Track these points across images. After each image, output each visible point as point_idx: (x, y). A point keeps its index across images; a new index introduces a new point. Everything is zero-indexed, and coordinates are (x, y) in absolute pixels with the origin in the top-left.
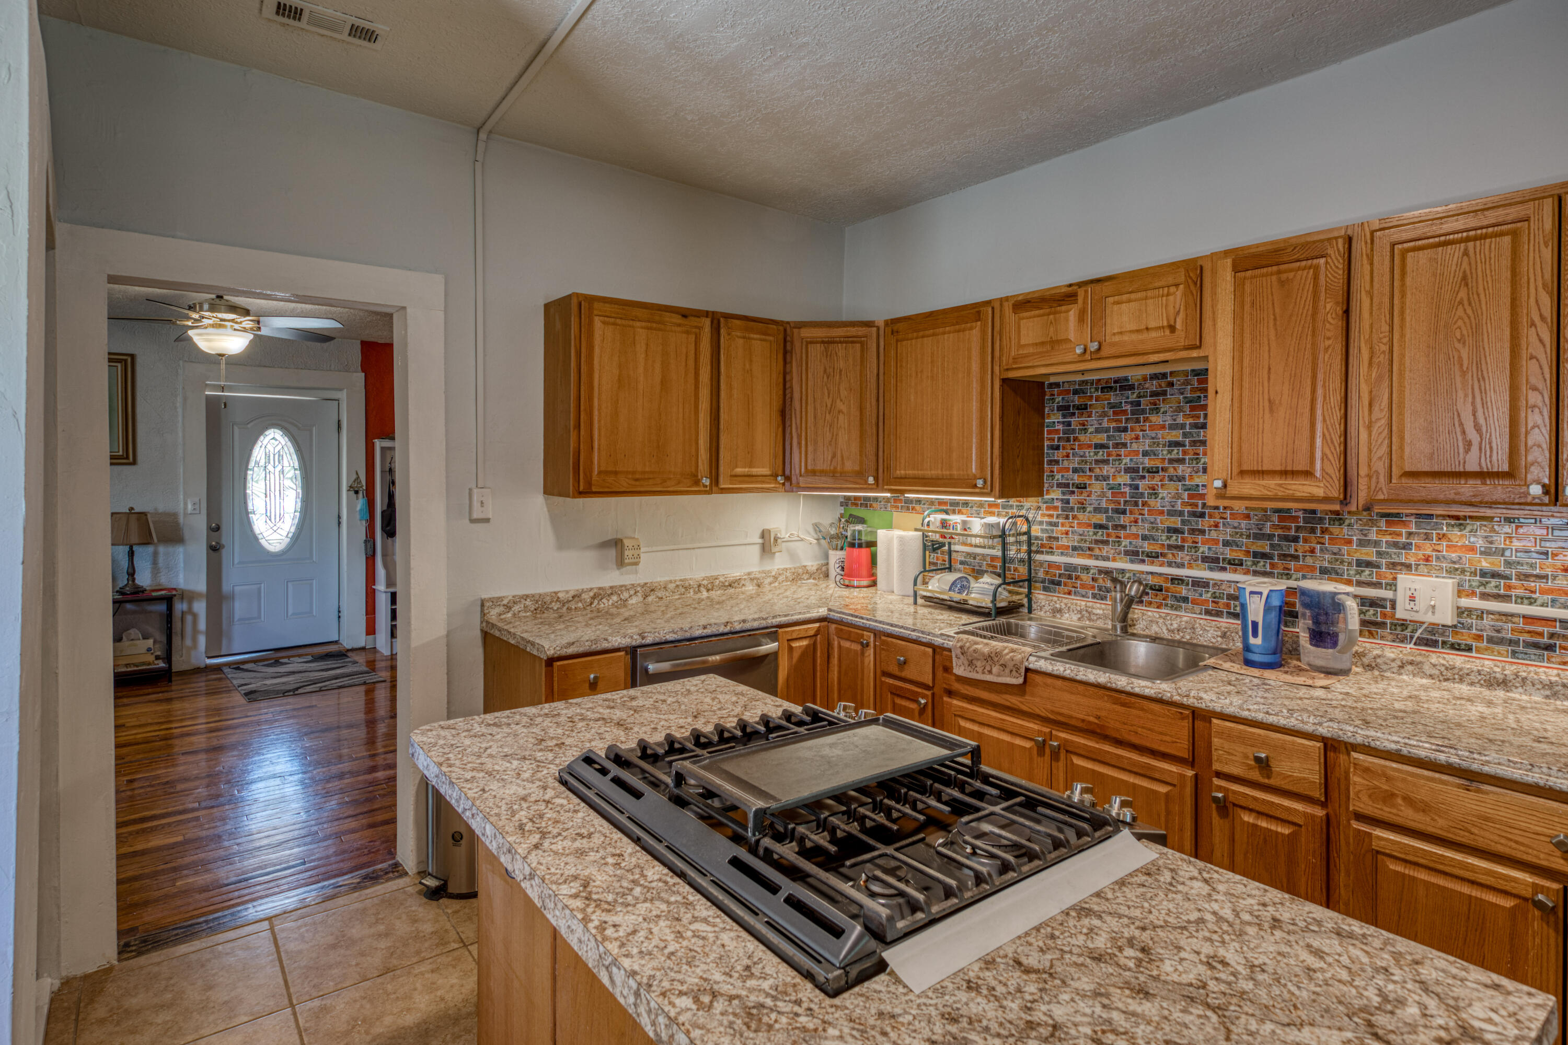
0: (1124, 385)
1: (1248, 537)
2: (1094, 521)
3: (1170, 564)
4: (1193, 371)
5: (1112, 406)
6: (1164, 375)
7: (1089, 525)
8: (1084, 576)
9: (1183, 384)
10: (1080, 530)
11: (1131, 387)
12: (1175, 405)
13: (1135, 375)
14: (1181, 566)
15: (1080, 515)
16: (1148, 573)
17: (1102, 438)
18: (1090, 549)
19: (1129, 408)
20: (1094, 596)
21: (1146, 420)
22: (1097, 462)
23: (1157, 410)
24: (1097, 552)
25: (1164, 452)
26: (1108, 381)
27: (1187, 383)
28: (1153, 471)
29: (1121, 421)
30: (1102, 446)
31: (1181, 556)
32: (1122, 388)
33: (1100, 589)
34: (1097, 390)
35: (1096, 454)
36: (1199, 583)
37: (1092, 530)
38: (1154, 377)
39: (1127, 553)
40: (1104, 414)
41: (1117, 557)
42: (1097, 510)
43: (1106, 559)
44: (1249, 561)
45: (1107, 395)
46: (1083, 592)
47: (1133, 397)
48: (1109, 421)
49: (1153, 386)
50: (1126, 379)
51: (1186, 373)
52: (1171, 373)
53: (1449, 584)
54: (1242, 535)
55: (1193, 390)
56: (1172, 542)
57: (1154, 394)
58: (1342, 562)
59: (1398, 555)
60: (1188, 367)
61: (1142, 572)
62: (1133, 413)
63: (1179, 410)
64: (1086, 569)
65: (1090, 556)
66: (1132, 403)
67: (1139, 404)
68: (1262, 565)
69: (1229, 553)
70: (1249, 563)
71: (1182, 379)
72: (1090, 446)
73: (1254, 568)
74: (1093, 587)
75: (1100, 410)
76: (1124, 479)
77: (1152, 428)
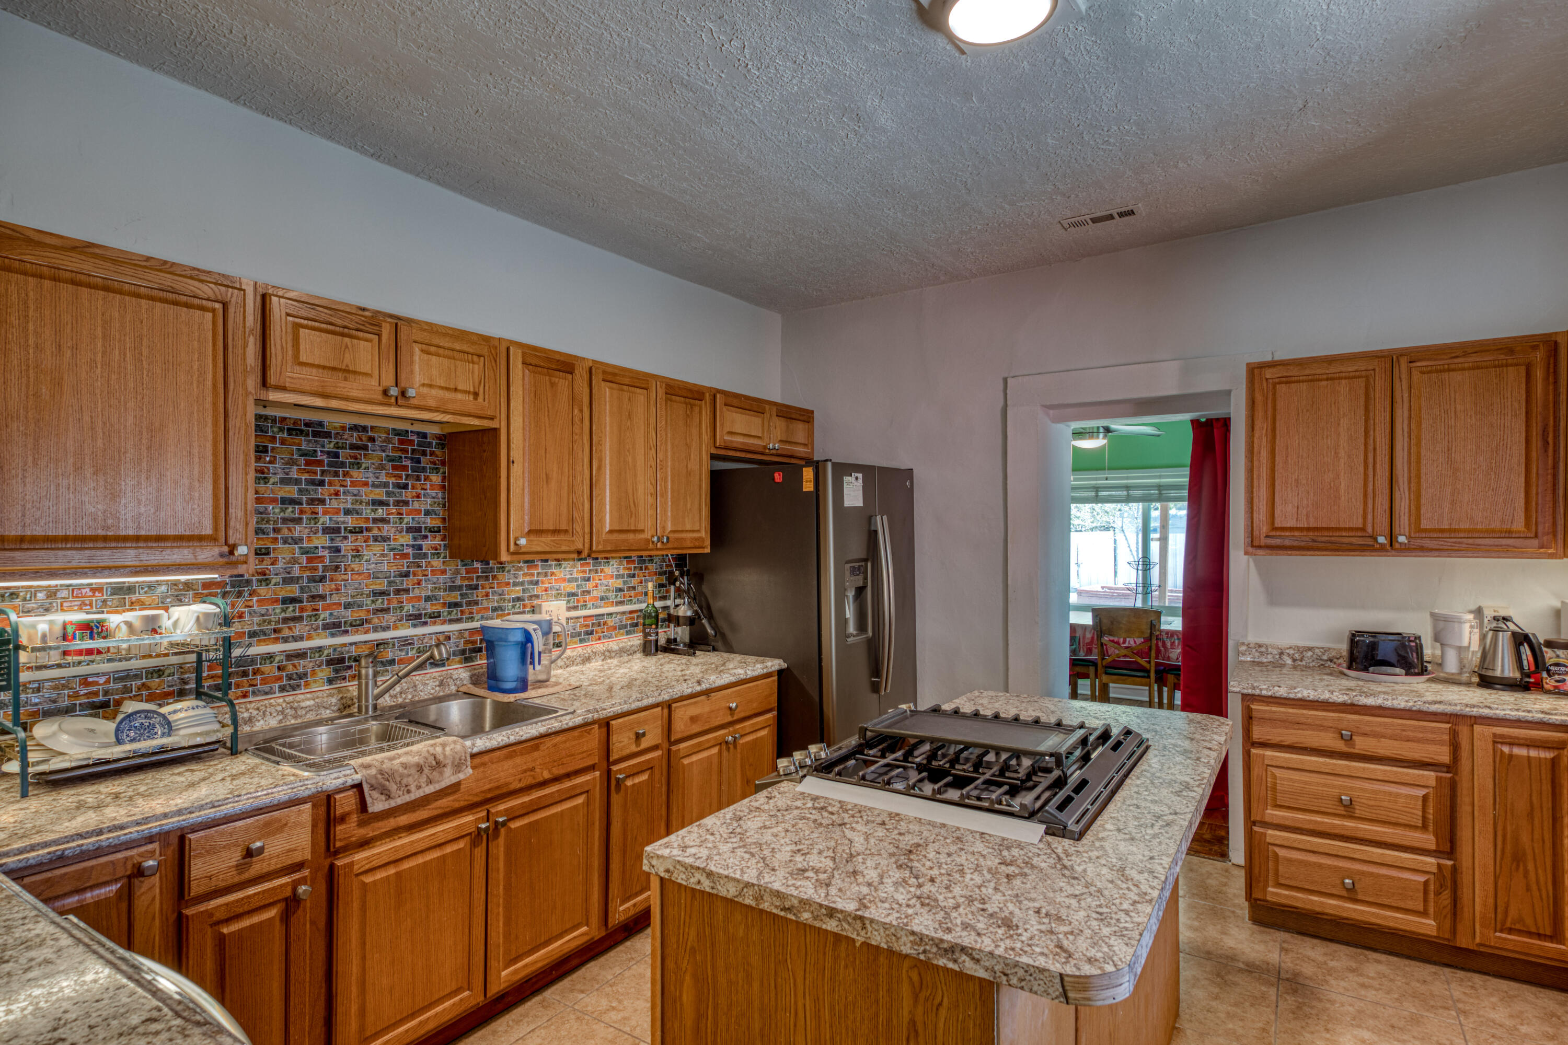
0: (318, 431)
1: (445, 590)
2: (283, 594)
3: (376, 630)
4: (394, 430)
5: (304, 454)
6: (364, 429)
7: (276, 601)
8: (266, 668)
9: (384, 441)
10: (263, 610)
11: (328, 435)
12: (377, 462)
13: (331, 421)
14: (386, 628)
15: (263, 591)
16: (351, 644)
17: (291, 491)
18: (275, 631)
19: (325, 458)
20: (283, 689)
21: (346, 474)
22: (285, 520)
23: (359, 465)
24: (286, 633)
25: (367, 512)
26: (296, 422)
27: (388, 441)
28: (357, 531)
29: (315, 473)
30: (292, 501)
31: (389, 618)
32: (316, 434)
33: (290, 678)
34: (281, 430)
35: (283, 510)
36: (406, 642)
37: (278, 607)
38: (355, 428)
39: (326, 627)
40: (292, 462)
41: (313, 633)
42: (288, 581)
43: (296, 639)
44: (445, 611)
45: (297, 439)
46: (266, 688)
47: (330, 447)
48: (299, 471)
49: (354, 438)
50: (320, 424)
51: (387, 431)
52: (372, 428)
53: (562, 604)
54: (440, 589)
55: (394, 449)
56: (378, 605)
57: (353, 447)
58: (505, 600)
59: (533, 589)
60: (391, 425)
61: (345, 645)
62: (330, 465)
63: (382, 467)
64: (270, 657)
65: (276, 640)
66: (328, 453)
67: (337, 455)
68: (455, 614)
69: (430, 608)
70: (445, 614)
71: (384, 436)
72: (274, 500)
73: (449, 617)
74: (280, 678)
75: (287, 457)
76: (321, 541)
77: (354, 484)
